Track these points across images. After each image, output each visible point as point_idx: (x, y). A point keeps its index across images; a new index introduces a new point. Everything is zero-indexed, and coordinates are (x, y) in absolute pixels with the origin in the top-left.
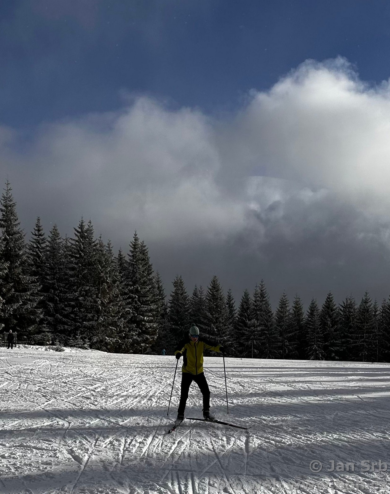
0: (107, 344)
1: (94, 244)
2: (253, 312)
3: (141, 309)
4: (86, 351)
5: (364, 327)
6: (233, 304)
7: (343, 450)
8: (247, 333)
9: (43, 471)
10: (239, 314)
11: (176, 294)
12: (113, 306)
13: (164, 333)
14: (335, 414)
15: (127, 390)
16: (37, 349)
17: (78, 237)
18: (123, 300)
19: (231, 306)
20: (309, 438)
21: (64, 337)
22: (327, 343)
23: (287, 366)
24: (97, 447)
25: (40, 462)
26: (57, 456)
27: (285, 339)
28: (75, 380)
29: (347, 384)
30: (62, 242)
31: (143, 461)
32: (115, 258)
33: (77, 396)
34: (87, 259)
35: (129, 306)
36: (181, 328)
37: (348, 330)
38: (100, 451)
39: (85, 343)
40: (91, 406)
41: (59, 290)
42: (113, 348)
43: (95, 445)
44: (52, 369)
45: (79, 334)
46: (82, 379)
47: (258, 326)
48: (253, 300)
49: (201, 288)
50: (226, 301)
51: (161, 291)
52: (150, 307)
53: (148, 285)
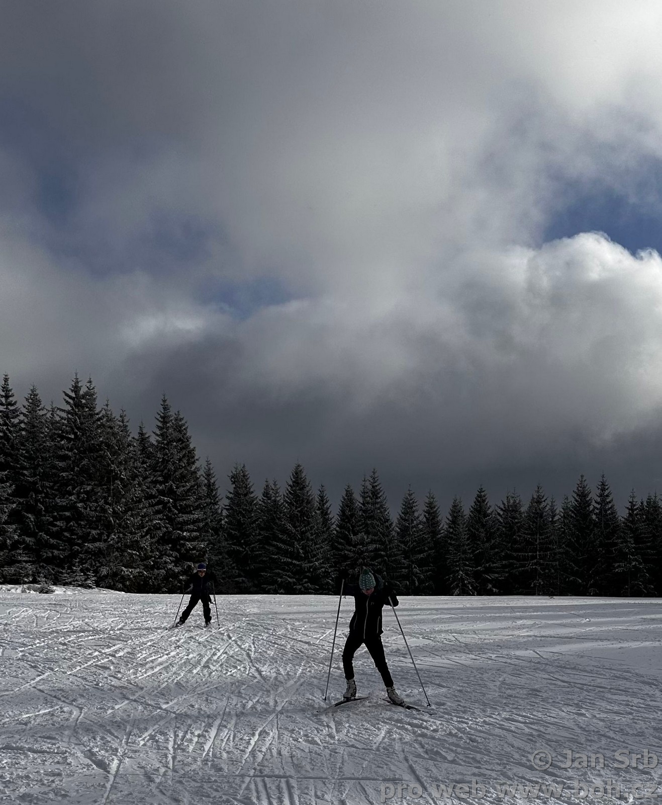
0: (123, 579)
1: (97, 416)
2: (360, 521)
3: (178, 519)
4: (90, 590)
5: (536, 541)
6: (328, 508)
7: (518, 735)
8: (351, 555)
9: (49, 786)
10: (337, 526)
11: (236, 494)
12: (132, 515)
13: (217, 558)
14: (500, 679)
15: (167, 652)
16: (10, 590)
17: (71, 407)
18: (149, 506)
19: (324, 513)
20: (464, 718)
21: (53, 569)
22: (479, 568)
23: (419, 607)
24: (131, 745)
25: (42, 772)
26: (69, 761)
27: (413, 562)
28: (80, 640)
29: (517, 633)
30: (46, 414)
31: (207, 764)
32: (133, 438)
33: (86, 665)
34: (87, 442)
35: (160, 516)
36: (245, 550)
37: (511, 546)
38: (136, 751)
39: (88, 578)
40: (111, 681)
41: (45, 493)
42: (134, 585)
43: (127, 743)
44: (39, 622)
45: (77, 564)
46: (90, 638)
47: (368, 543)
48: (360, 502)
49: (275, 485)
50: (316, 504)
51: (212, 491)
52: (192, 516)
53: (188, 481)
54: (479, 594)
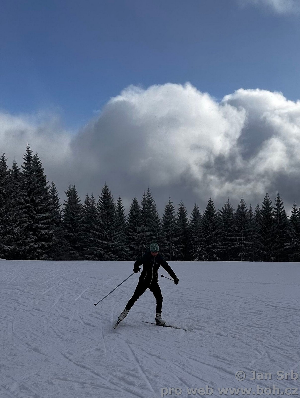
0: (5, 251)
2: (141, 219)
3: (37, 217)
5: (241, 230)
6: (123, 211)
8: (136, 238)
10: (128, 221)
11: (70, 202)
12: (10, 215)
13: (58, 240)
18: (20, 209)
19: (121, 214)
22: (209, 246)
27: (172, 242)
32: (10, 170)
35: (26, 215)
36: (75, 235)
37: (227, 233)
42: (11, 255)
47: (147, 231)
48: (141, 208)
49: (93, 197)
50: (116, 209)
51: (55, 201)
52: (45, 215)
53: (42, 195)
54: (209, 260)
